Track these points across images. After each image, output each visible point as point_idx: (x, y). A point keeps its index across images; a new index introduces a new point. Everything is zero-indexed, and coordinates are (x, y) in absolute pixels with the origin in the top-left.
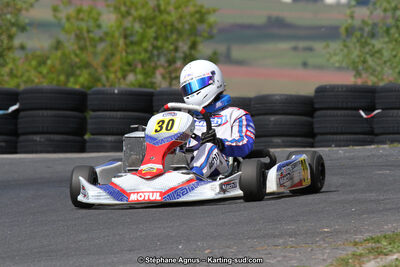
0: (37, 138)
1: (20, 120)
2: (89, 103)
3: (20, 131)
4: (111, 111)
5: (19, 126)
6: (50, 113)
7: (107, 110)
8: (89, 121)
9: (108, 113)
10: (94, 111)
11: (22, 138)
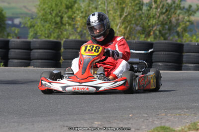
0: (160, 64)
1: (153, 56)
2: (184, 49)
3: (153, 61)
4: (194, 53)
5: (153, 58)
6: (166, 53)
7: (192, 52)
8: (184, 57)
9: (192, 54)
10: (186, 52)
11: (154, 64)
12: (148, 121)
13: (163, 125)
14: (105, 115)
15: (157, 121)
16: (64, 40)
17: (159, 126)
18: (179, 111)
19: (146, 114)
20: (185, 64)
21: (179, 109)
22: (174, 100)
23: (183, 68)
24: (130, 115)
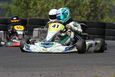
12: (86, 73)
13: (96, 75)
14: (59, 68)
15: (92, 73)
16: (29, 18)
17: (94, 76)
18: (106, 67)
19: (85, 68)
20: (106, 36)
21: (106, 65)
22: (102, 60)
23: (105, 38)
24: (75, 69)
